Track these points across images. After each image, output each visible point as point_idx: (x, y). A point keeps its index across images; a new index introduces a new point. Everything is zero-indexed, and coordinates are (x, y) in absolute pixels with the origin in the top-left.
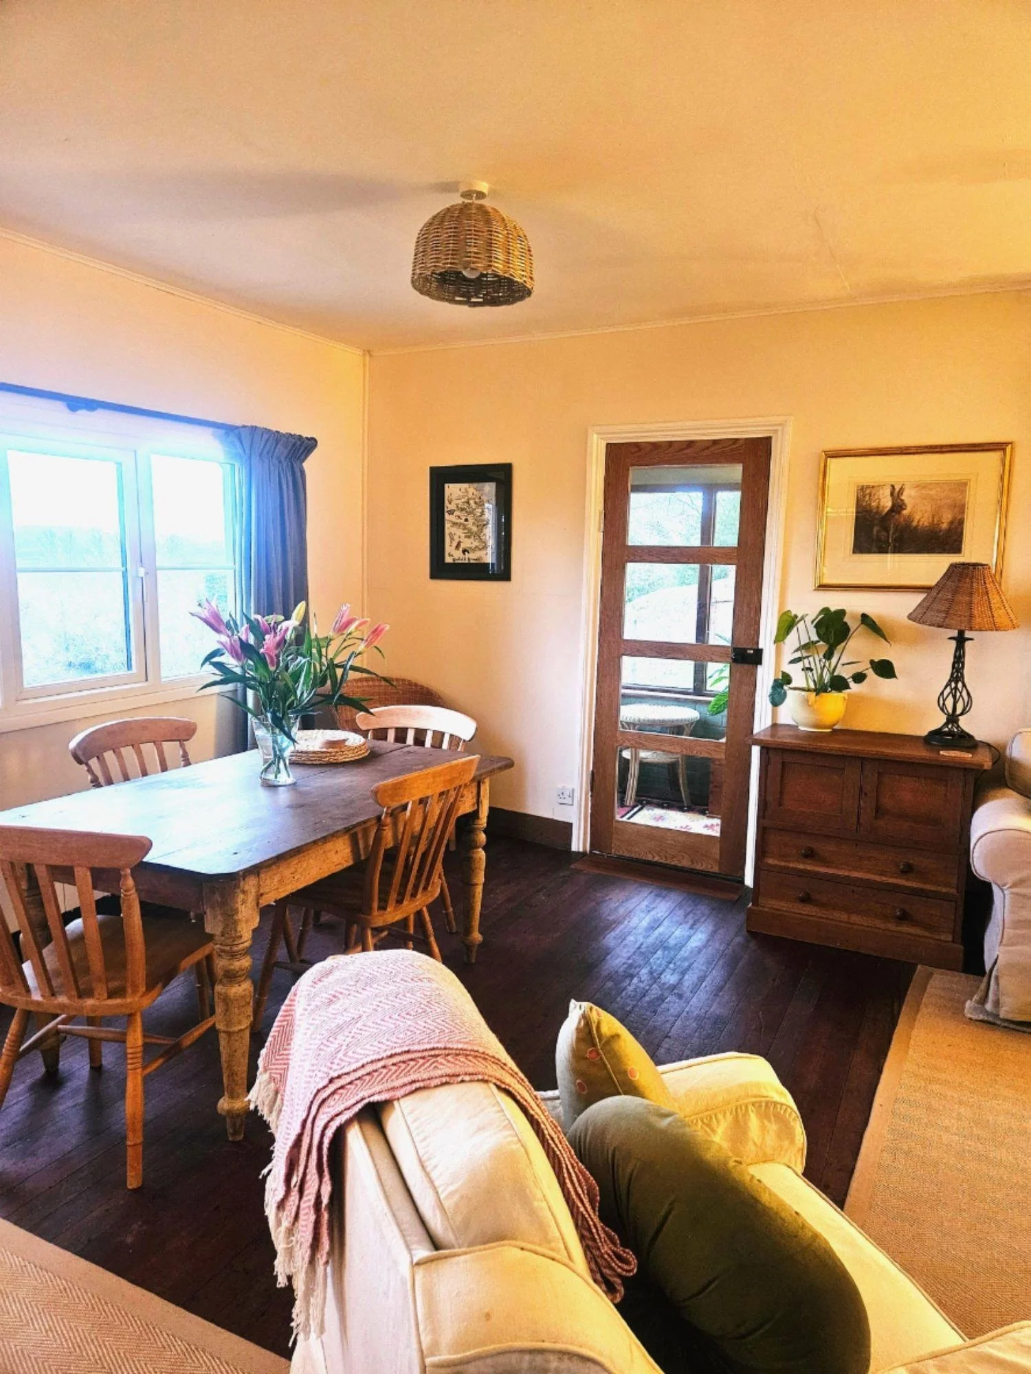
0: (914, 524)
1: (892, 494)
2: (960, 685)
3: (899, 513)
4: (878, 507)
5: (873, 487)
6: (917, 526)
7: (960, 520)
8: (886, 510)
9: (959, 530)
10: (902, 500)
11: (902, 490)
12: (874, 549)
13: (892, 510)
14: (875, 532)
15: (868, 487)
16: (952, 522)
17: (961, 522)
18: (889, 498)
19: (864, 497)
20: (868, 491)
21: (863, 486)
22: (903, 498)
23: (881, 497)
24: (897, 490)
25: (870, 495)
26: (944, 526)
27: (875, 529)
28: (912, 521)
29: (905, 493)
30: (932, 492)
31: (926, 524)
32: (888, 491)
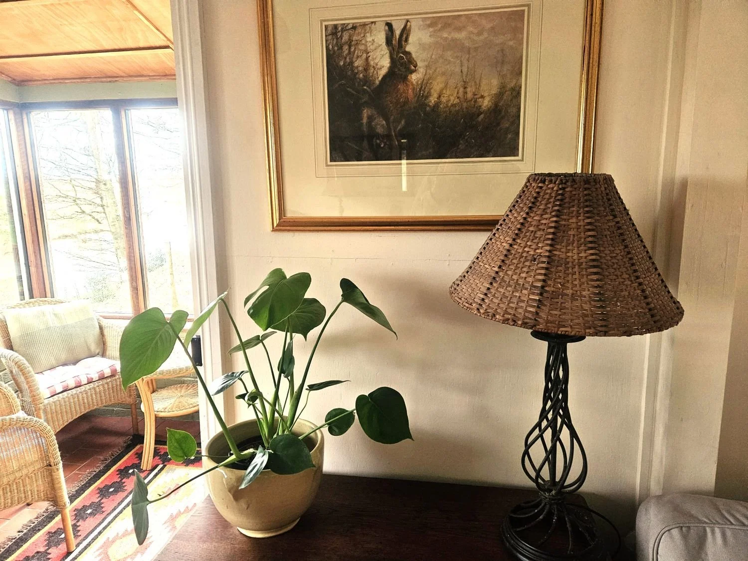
0: (433, 100)
1: (389, 41)
2: (565, 434)
3: (405, 79)
4: (366, 69)
5: (354, 28)
6: (437, 105)
7: (513, 89)
8: (383, 72)
9: (513, 110)
10: (408, 54)
11: (406, 31)
12: (366, 154)
13: (391, 74)
14: (365, 120)
15: (344, 28)
16: (500, 95)
17: (516, 93)
18: (385, 51)
19: (341, 48)
20: (346, 37)
21: (336, 26)
22: (408, 48)
23: (371, 47)
24: (397, 33)
25: (350, 43)
26: (486, 103)
27: (366, 113)
28: (427, 97)
29: (411, 39)
30: (462, 35)
31: (453, 100)
32: (379, 37)
